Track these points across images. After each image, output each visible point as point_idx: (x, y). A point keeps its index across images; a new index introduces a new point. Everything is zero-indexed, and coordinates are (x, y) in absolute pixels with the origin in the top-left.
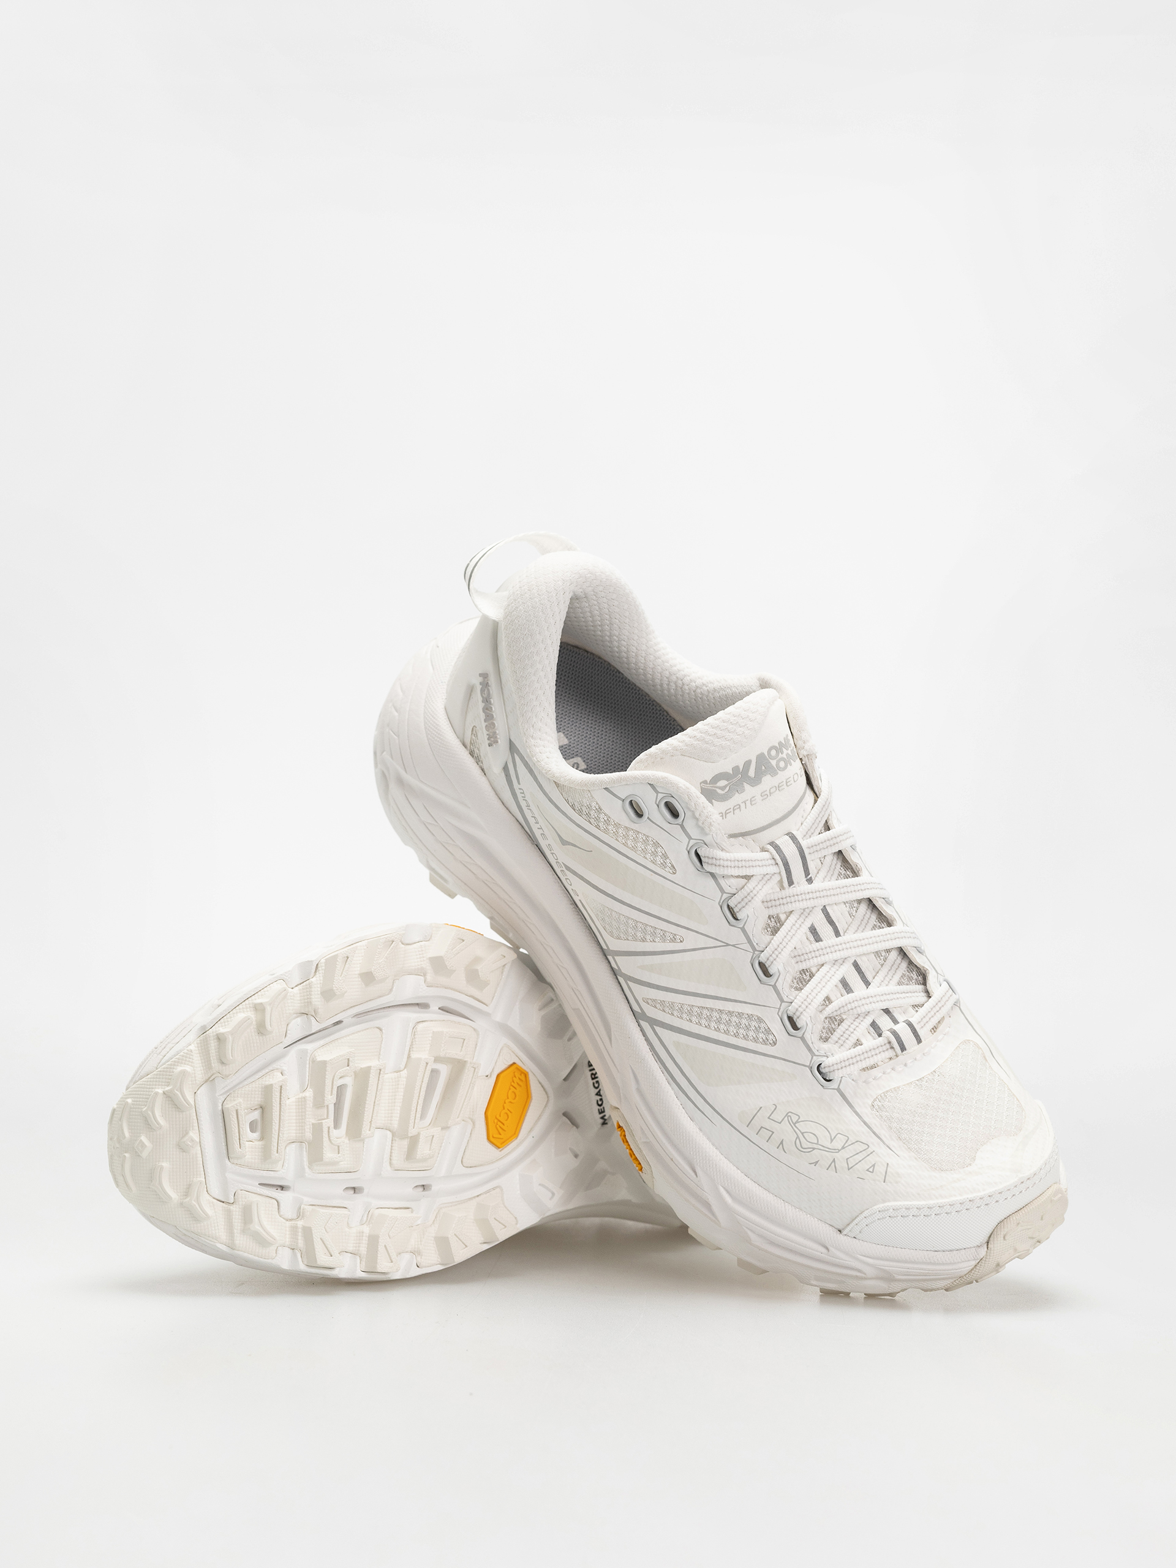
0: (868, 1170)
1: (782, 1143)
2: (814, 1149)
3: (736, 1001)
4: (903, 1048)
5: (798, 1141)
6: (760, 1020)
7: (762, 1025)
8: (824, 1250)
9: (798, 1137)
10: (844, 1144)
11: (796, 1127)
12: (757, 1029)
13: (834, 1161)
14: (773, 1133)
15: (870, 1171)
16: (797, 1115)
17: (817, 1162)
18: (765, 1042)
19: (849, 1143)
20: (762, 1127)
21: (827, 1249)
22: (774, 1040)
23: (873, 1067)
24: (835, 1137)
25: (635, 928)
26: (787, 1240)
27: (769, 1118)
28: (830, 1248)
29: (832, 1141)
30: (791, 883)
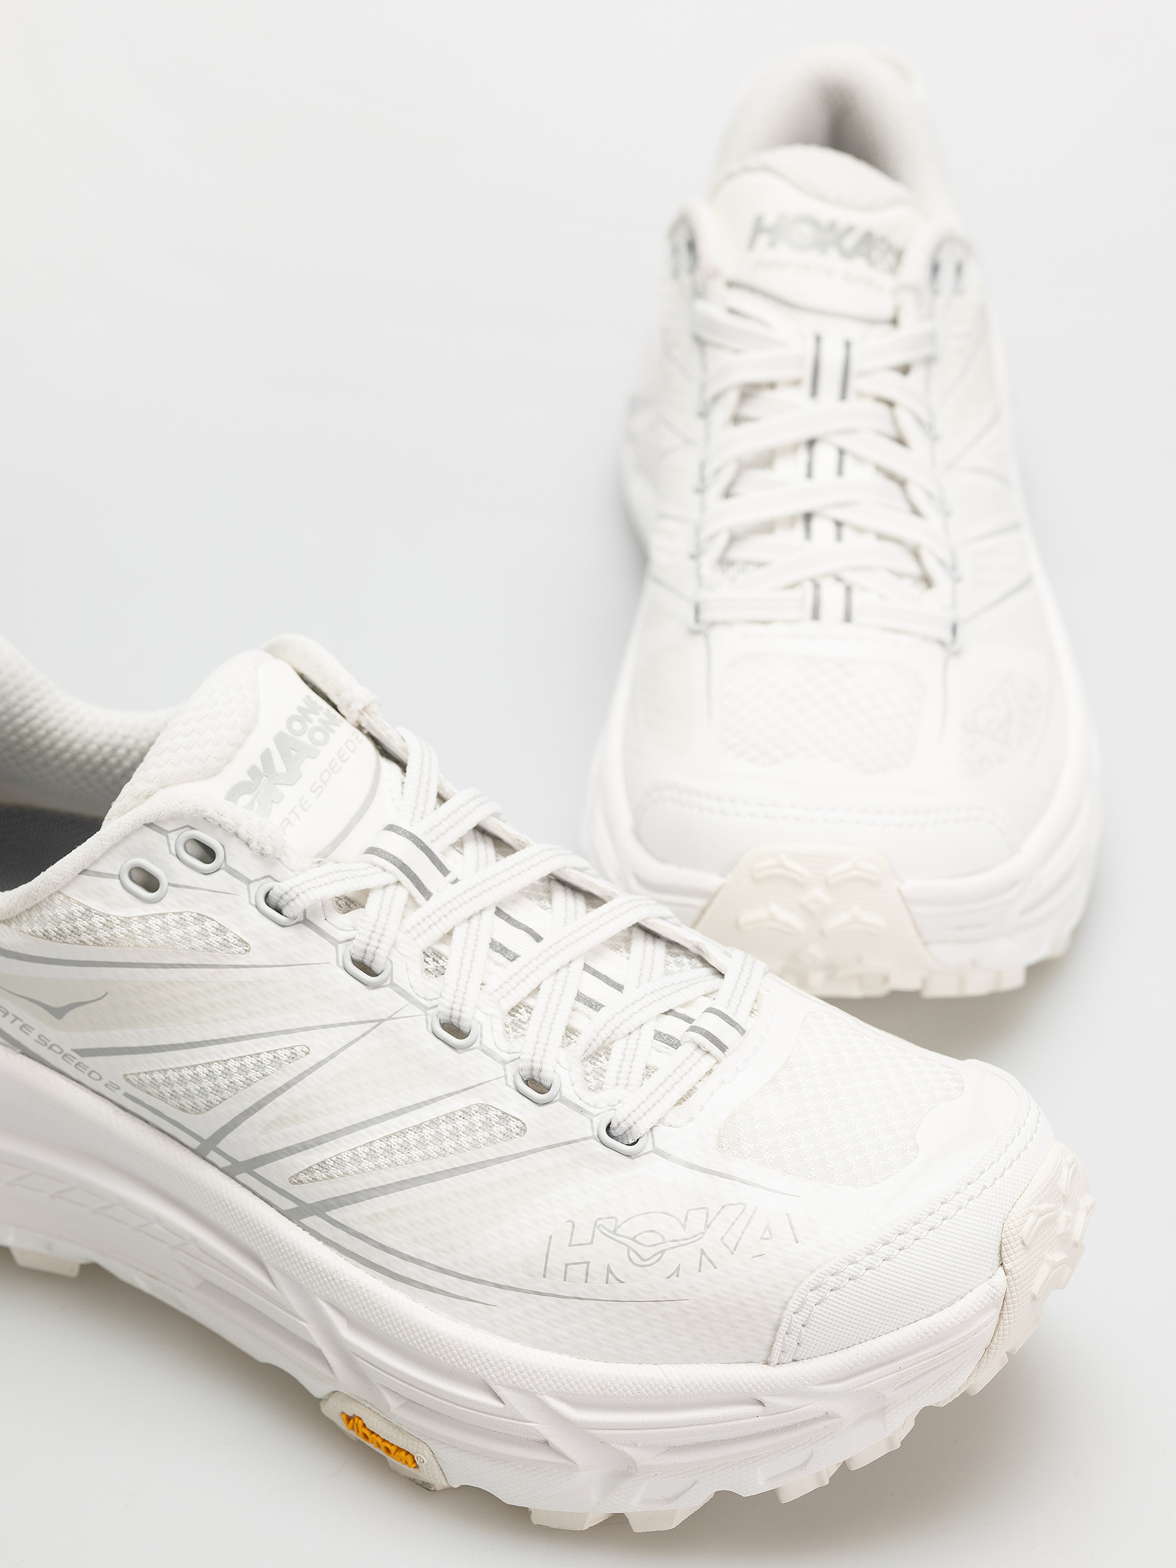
0: (762, 1238)
1: (609, 1271)
2: (663, 1252)
3: (433, 1100)
4: (723, 1048)
5: (633, 1255)
6: (484, 1108)
7: (492, 1113)
8: (758, 1409)
9: (629, 1249)
10: (706, 1221)
11: (618, 1235)
12: (487, 1124)
13: (703, 1252)
14: (588, 1263)
15: (766, 1239)
16: (611, 1218)
17: (678, 1269)
18: (508, 1136)
19: (712, 1214)
20: (567, 1265)
21: (761, 1403)
22: (520, 1124)
23: (689, 1094)
24: (686, 1219)
25: (227, 1073)
26: (690, 1425)
27: (570, 1245)
28: (764, 1399)
29: (684, 1226)
30: (427, 894)
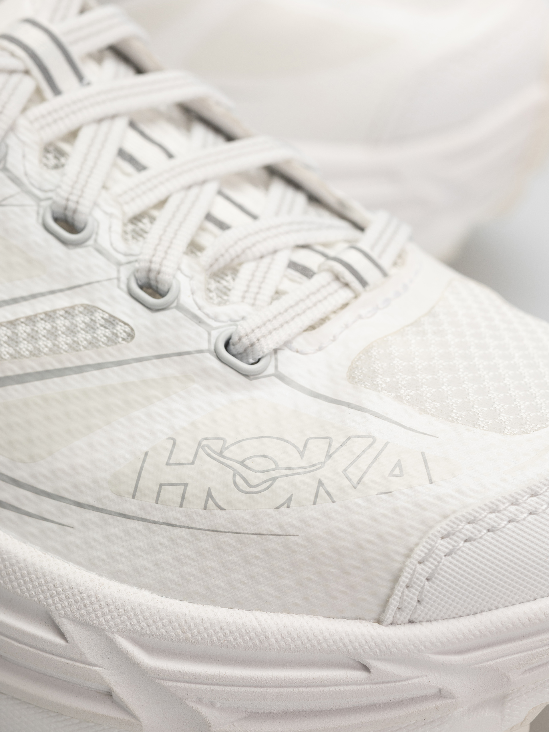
0: (391, 474)
1: (209, 495)
2: (274, 479)
3: (34, 296)
4: (364, 283)
5: (239, 480)
6: (90, 309)
7: (98, 316)
8: (361, 675)
9: (236, 473)
10: (328, 451)
11: (224, 457)
12: (91, 327)
13: (320, 483)
14: (186, 485)
15: (396, 476)
16: (218, 438)
17: (290, 499)
18: (112, 341)
19: (335, 445)
20: (161, 485)
21: (366, 668)
22: (128, 329)
23: (323, 321)
24: (305, 446)
26: (280, 686)
27: (168, 464)
28: (372, 663)
29: (302, 454)
30: (56, 91)
